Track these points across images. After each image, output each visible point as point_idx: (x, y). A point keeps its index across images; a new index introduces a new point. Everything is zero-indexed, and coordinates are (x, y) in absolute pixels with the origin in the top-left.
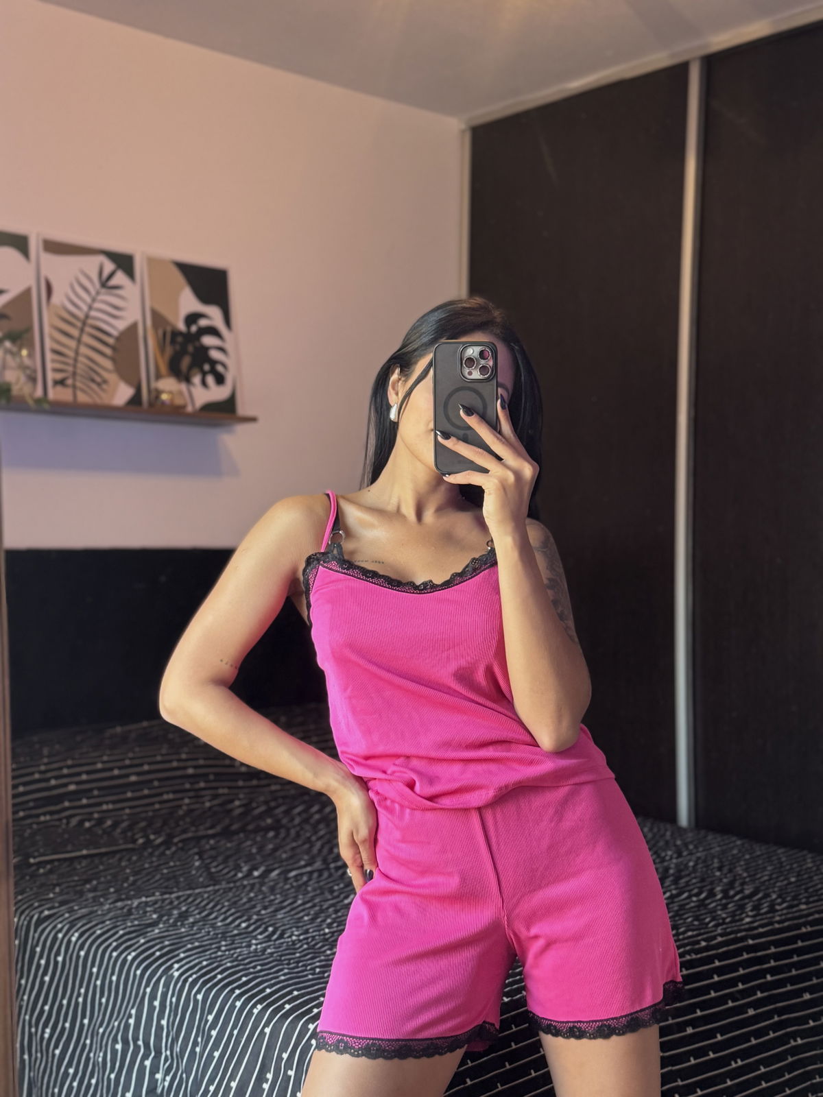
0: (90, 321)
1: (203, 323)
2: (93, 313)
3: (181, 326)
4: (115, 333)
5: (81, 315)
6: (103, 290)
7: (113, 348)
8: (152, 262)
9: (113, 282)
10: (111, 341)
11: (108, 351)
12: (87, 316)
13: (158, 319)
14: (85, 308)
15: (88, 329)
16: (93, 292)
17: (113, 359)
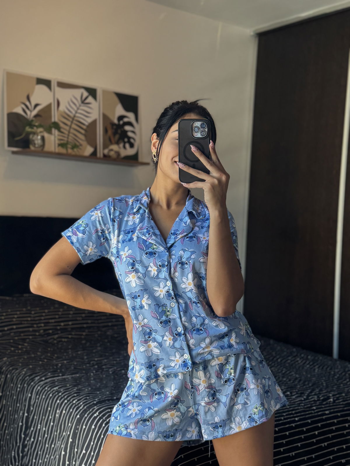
0: (76, 118)
1: (126, 120)
2: (77, 115)
3: (116, 121)
4: (87, 124)
5: (72, 115)
6: (83, 105)
7: (85, 130)
8: (105, 92)
9: (87, 101)
10: (84, 127)
11: (83, 132)
12: (75, 116)
13: (105, 117)
14: (74, 112)
15: (75, 122)
16: (78, 105)
17: (85, 135)
